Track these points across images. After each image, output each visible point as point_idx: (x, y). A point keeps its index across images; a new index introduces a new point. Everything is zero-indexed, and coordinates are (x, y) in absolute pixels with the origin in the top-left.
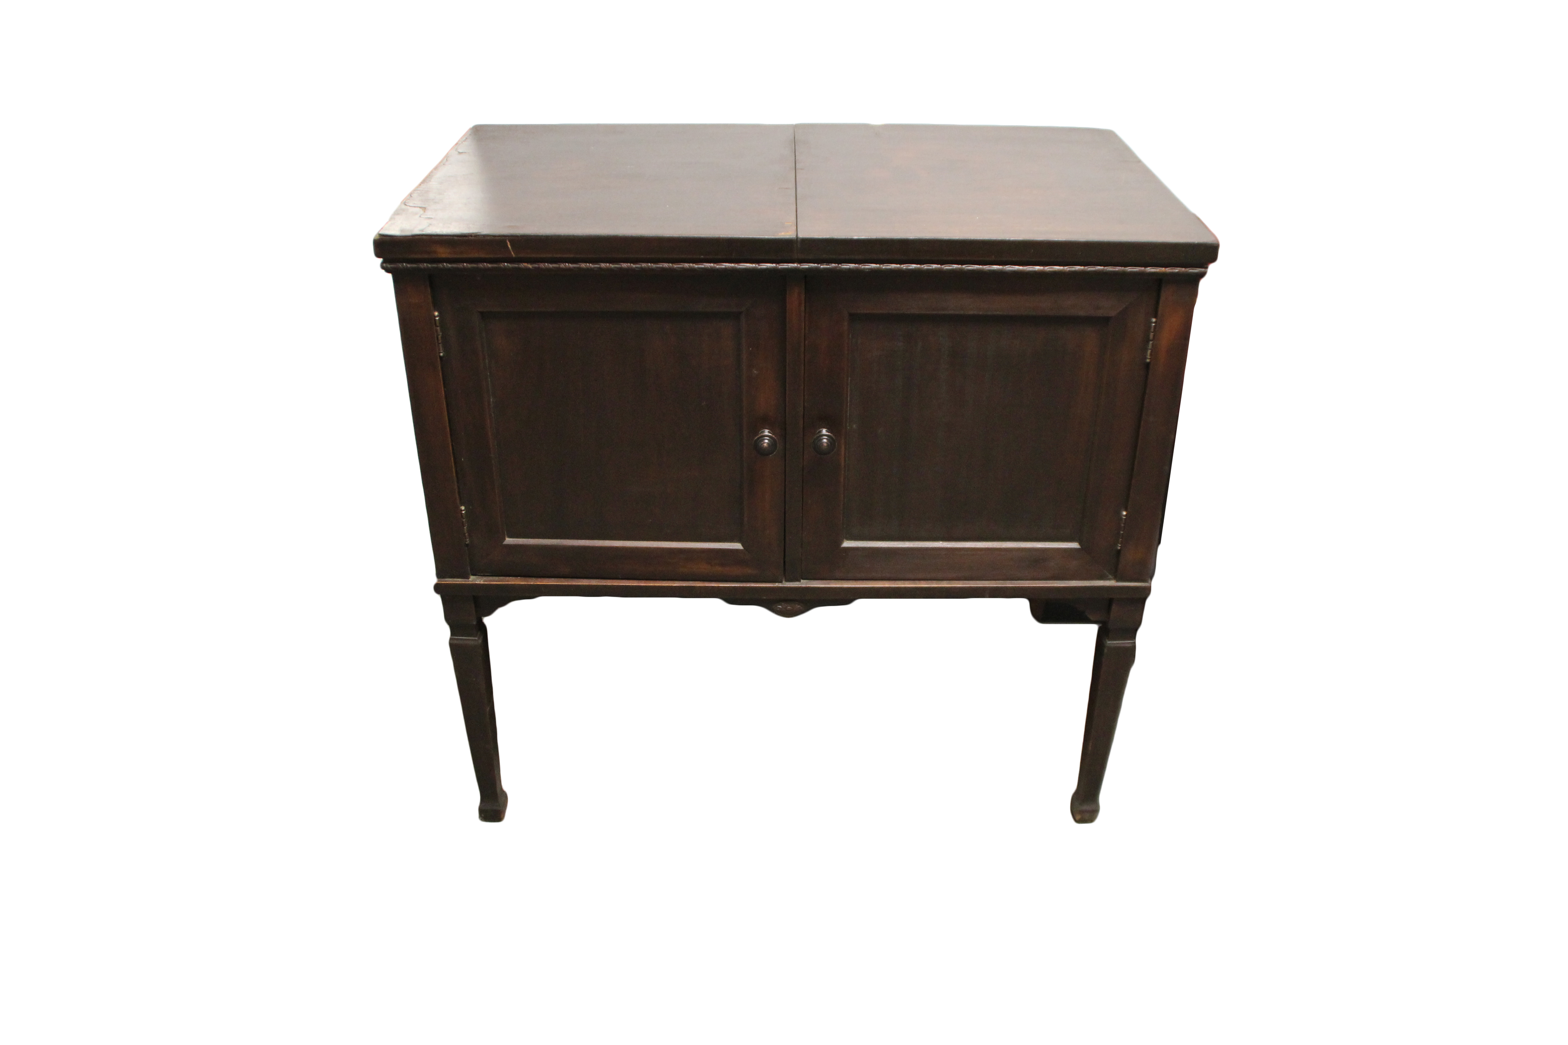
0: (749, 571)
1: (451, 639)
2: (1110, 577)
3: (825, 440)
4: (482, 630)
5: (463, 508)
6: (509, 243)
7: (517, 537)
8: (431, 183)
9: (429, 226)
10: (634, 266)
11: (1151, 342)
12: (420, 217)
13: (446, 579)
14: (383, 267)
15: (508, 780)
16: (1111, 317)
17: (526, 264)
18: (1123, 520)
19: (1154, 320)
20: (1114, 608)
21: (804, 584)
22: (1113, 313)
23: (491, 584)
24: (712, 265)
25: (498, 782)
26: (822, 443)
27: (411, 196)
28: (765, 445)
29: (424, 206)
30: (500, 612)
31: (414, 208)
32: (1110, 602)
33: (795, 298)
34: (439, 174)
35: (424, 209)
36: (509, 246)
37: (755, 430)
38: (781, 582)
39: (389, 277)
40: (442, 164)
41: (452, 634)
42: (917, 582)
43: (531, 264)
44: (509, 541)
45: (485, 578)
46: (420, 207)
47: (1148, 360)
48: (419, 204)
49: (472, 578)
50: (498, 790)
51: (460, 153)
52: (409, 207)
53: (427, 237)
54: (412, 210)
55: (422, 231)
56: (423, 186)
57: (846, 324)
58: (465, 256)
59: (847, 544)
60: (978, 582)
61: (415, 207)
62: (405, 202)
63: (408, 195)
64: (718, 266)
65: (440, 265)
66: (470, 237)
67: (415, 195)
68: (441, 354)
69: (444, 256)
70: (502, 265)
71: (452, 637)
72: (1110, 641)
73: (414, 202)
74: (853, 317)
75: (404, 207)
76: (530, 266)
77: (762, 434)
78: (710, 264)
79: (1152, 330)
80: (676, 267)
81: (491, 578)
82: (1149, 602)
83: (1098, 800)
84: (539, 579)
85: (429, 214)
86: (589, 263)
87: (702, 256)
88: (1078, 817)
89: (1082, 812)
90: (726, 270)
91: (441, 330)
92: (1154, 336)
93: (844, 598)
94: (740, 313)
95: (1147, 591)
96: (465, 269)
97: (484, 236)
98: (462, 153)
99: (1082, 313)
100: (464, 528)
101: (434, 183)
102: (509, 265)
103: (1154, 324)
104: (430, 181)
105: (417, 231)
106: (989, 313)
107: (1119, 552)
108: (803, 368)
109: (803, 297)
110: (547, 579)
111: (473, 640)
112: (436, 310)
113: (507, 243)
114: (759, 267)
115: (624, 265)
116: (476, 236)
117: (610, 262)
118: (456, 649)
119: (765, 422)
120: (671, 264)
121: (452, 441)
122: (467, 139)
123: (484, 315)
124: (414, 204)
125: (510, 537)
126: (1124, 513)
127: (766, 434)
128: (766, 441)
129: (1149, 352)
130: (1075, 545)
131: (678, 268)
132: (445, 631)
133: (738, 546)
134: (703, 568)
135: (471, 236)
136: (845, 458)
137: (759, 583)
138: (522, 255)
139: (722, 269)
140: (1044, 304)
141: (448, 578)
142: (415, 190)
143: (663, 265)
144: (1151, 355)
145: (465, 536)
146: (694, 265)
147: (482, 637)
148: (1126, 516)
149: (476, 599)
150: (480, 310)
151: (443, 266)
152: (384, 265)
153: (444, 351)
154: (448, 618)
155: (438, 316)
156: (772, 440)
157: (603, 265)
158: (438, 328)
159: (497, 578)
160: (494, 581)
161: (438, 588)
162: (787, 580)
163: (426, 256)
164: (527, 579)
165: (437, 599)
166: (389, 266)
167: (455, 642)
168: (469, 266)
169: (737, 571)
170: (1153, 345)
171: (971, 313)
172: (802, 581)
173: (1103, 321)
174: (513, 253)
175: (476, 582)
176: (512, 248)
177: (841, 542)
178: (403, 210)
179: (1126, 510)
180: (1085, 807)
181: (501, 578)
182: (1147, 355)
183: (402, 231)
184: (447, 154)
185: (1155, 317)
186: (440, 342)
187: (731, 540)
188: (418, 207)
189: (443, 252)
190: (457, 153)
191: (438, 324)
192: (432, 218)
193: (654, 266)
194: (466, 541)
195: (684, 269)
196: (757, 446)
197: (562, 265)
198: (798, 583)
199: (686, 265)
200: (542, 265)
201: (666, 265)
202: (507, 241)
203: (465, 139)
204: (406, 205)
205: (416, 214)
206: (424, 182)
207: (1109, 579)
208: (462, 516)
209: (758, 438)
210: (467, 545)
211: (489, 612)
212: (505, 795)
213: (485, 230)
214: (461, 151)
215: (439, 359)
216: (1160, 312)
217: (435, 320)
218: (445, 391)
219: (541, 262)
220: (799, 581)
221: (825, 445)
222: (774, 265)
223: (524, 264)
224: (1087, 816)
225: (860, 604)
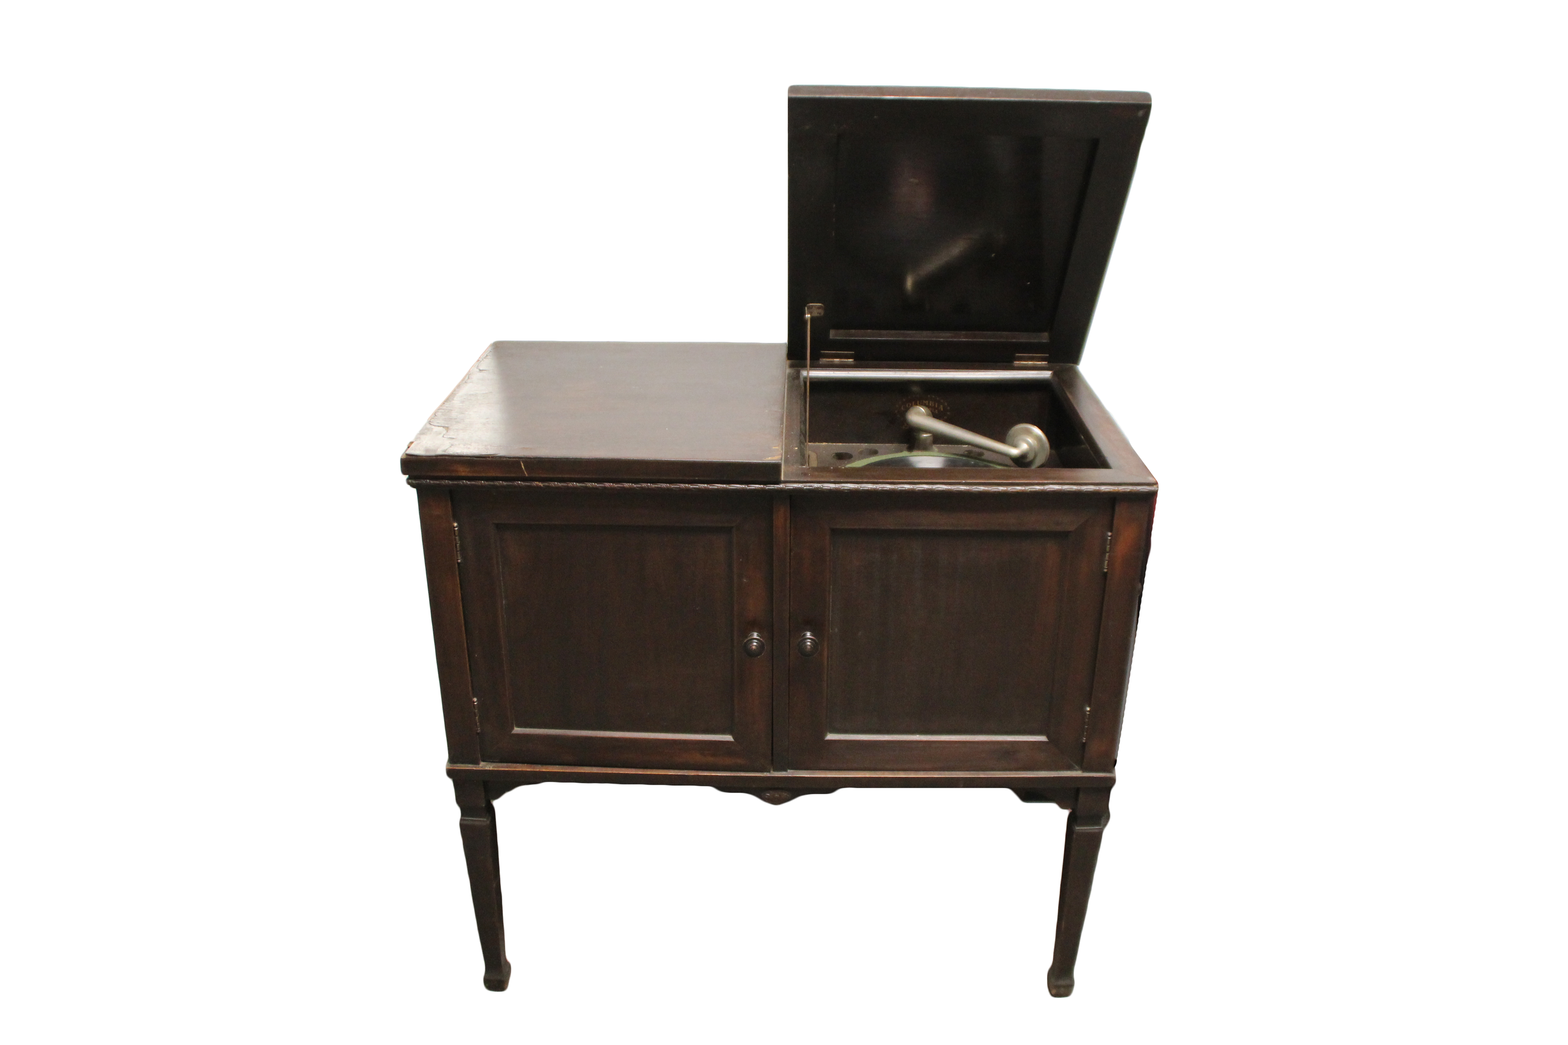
0: (740, 761)
1: (461, 820)
2: (1077, 767)
3: (809, 643)
4: (491, 812)
5: (475, 699)
6: (522, 464)
7: (525, 727)
8: (453, 402)
9: (451, 447)
10: (635, 486)
11: (1108, 554)
12: (443, 437)
13: (458, 765)
14: (409, 483)
15: (512, 951)
16: (1070, 532)
17: (538, 483)
18: (1087, 716)
19: (1110, 534)
20: (1081, 795)
21: (790, 773)
22: (1072, 528)
23: (499, 770)
24: (706, 485)
25: (502, 953)
26: (806, 646)
27: (436, 415)
28: (754, 647)
29: (446, 426)
30: (508, 796)
31: (437, 427)
32: (1077, 791)
33: (781, 516)
34: (462, 392)
35: (447, 428)
36: (523, 467)
37: (745, 633)
38: (769, 771)
39: (414, 491)
40: (464, 382)
41: (462, 815)
42: (896, 772)
43: (542, 483)
44: (517, 730)
45: (494, 764)
46: (443, 427)
47: (1105, 570)
48: (442, 423)
49: (482, 764)
50: (503, 963)
51: (480, 370)
52: (433, 427)
53: (450, 458)
54: (436, 429)
55: (445, 451)
56: (447, 405)
57: (828, 537)
58: (483, 475)
59: (830, 737)
60: (953, 772)
61: (439, 426)
62: (430, 422)
63: (433, 414)
64: (710, 487)
65: (461, 483)
66: (488, 459)
67: (439, 414)
68: (459, 561)
69: (463, 474)
70: (515, 483)
71: (463, 818)
72: (1078, 827)
73: (438, 422)
74: (834, 531)
75: (429, 426)
76: (541, 484)
77: (750, 638)
78: (703, 485)
79: (1108, 542)
80: (673, 487)
81: (500, 764)
82: (1114, 792)
83: (1073, 973)
84: (544, 766)
85: (451, 434)
86: (595, 482)
87: (697, 478)
88: (1054, 991)
89: (1058, 987)
90: (718, 490)
91: (460, 539)
92: (1110, 548)
93: (827, 787)
94: (732, 527)
95: (1112, 782)
96: (482, 486)
97: (501, 457)
98: (483, 370)
99: (1044, 528)
100: (475, 718)
101: (456, 402)
102: (522, 483)
103: (1109, 538)
104: (453, 399)
105: (440, 452)
106: (959, 528)
107: (1084, 745)
108: (788, 579)
109: (788, 515)
110: (552, 766)
111: (481, 821)
112: (455, 521)
113: (521, 465)
114: (748, 488)
115: (626, 485)
116: (493, 457)
117: (613, 482)
118: (465, 829)
119: (754, 625)
120: (668, 485)
121: (467, 639)
122: (487, 356)
123: (498, 526)
124: (438, 423)
125: (518, 726)
126: (1088, 709)
127: (755, 637)
128: (755, 644)
129: (1106, 562)
130: (1043, 738)
131: (675, 488)
132: (455, 813)
133: (729, 738)
134: (698, 758)
135: (489, 457)
136: (828, 658)
137: (748, 773)
138: (534, 475)
139: (715, 489)
140: (1009, 520)
141: (459, 763)
142: (439, 409)
143: (661, 485)
144: (1108, 565)
145: (477, 725)
146: (690, 485)
147: (490, 818)
148: (1089, 711)
149: (485, 784)
150: (497, 522)
151: (463, 482)
152: (410, 481)
153: (462, 558)
154: (459, 800)
155: (456, 527)
156: (761, 646)
157: (607, 485)
158: (457, 538)
159: (505, 764)
160: (502, 767)
161: (450, 773)
162: (776, 770)
163: (447, 474)
164: (533, 766)
165: (449, 783)
166: (414, 482)
167: (465, 822)
168: (486, 483)
169: (728, 761)
170: (1109, 556)
171: (942, 528)
172: (789, 771)
173: (1064, 535)
174: (526, 473)
175: (486, 768)
176: (525, 468)
177: (824, 735)
178: (428, 429)
179: (1089, 706)
180: (1061, 982)
181: (510, 764)
182: (1104, 565)
183: (427, 450)
184: (469, 371)
185: (1111, 531)
186: (458, 549)
187: (723, 732)
188: (441, 426)
189: (463, 471)
190: (478, 370)
191: (457, 534)
192: (453, 438)
193: (653, 486)
194: (477, 730)
195: (680, 489)
196: (746, 647)
197: (570, 484)
198: (784, 773)
199: (682, 486)
200: (552, 484)
201: (664, 485)
202: (521, 462)
203: (485, 356)
204: (431, 424)
205: (440, 434)
206: (447, 400)
207: (1076, 770)
208: (474, 707)
209: (748, 641)
210: (478, 734)
211: (498, 795)
212: (508, 966)
213: (502, 453)
214: (481, 369)
215: (457, 565)
216: (1114, 529)
217: (455, 530)
218: (461, 594)
219: (552, 481)
220: (786, 770)
221: (809, 647)
222: (762, 486)
223: (536, 483)
224: (1062, 990)
225: (844, 794)
